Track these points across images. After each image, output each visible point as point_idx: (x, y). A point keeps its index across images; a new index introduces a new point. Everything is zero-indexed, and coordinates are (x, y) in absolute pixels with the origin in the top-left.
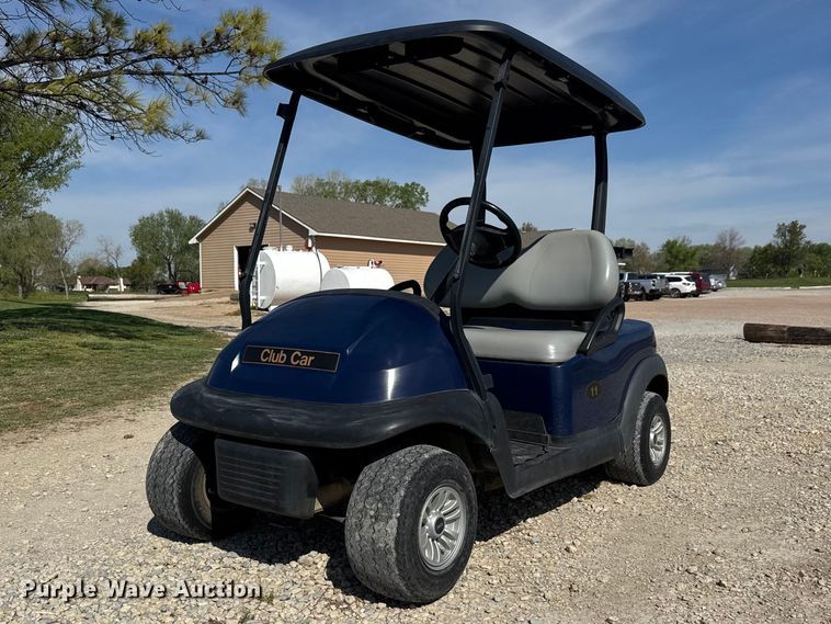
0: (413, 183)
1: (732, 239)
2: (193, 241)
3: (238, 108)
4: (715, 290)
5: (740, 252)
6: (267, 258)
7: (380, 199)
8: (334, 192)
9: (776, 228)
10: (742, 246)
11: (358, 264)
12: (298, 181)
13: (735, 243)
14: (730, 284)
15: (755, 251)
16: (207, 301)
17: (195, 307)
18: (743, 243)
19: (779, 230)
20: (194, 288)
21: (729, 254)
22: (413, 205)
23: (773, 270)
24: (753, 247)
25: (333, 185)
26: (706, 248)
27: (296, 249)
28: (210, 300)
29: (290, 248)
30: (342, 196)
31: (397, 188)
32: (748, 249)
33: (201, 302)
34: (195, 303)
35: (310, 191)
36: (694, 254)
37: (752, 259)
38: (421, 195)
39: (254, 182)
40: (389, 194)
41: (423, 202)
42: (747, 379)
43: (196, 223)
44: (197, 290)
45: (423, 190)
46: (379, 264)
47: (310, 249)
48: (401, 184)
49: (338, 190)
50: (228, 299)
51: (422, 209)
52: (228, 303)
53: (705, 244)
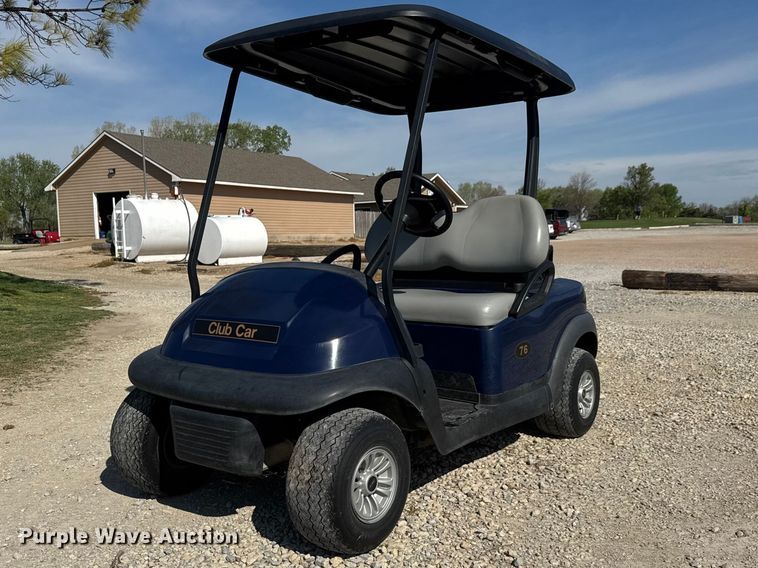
0: (275, 127)
1: (584, 182)
2: (49, 188)
3: (101, 48)
4: (570, 232)
5: (591, 194)
6: (130, 206)
7: (241, 142)
8: (194, 136)
9: (627, 171)
10: (593, 189)
11: (229, 212)
12: (155, 123)
13: (587, 185)
14: (584, 226)
15: (606, 192)
16: (67, 251)
17: (56, 257)
18: (594, 185)
19: (629, 173)
20: (52, 238)
21: (581, 195)
22: (275, 148)
23: (622, 210)
24: (604, 190)
25: (191, 128)
26: (559, 190)
27: (162, 197)
28: (71, 250)
29: (155, 196)
30: (202, 139)
31: (258, 131)
32: (597, 191)
33: (60, 252)
34: (55, 253)
35: (168, 135)
36: (548, 197)
37: (603, 201)
38: (283, 138)
39: (110, 125)
40: (250, 138)
41: (285, 146)
42: (648, 332)
43: (50, 168)
44: (55, 239)
45: (285, 133)
46: (250, 213)
47: (176, 197)
48: (263, 127)
49: (198, 133)
50: (89, 248)
51: (285, 153)
52: (90, 252)
53: (557, 186)
